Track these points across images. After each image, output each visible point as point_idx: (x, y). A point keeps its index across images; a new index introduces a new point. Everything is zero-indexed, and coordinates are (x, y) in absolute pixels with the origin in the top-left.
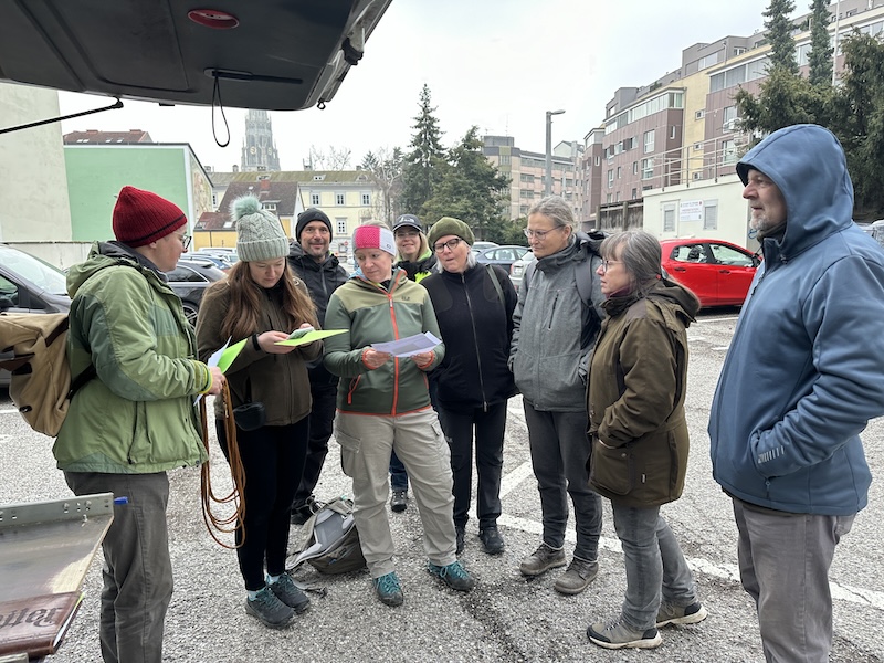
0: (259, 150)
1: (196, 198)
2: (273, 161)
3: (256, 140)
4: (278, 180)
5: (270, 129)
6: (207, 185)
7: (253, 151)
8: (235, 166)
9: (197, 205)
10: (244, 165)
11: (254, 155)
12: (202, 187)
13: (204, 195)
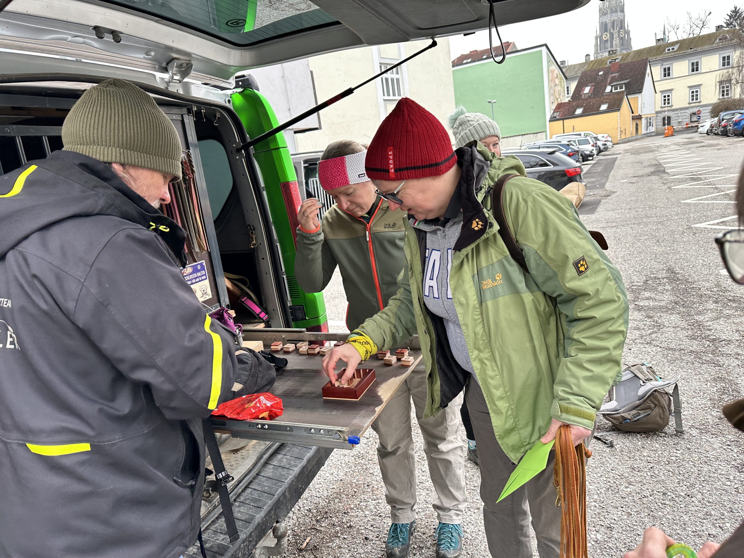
0: (612, 35)
1: (552, 91)
2: (626, 42)
3: (609, 25)
4: (629, 60)
5: (623, 11)
6: (561, 79)
7: (606, 36)
8: (588, 55)
9: (552, 98)
10: (596, 52)
11: (606, 41)
12: (557, 81)
13: (558, 88)
